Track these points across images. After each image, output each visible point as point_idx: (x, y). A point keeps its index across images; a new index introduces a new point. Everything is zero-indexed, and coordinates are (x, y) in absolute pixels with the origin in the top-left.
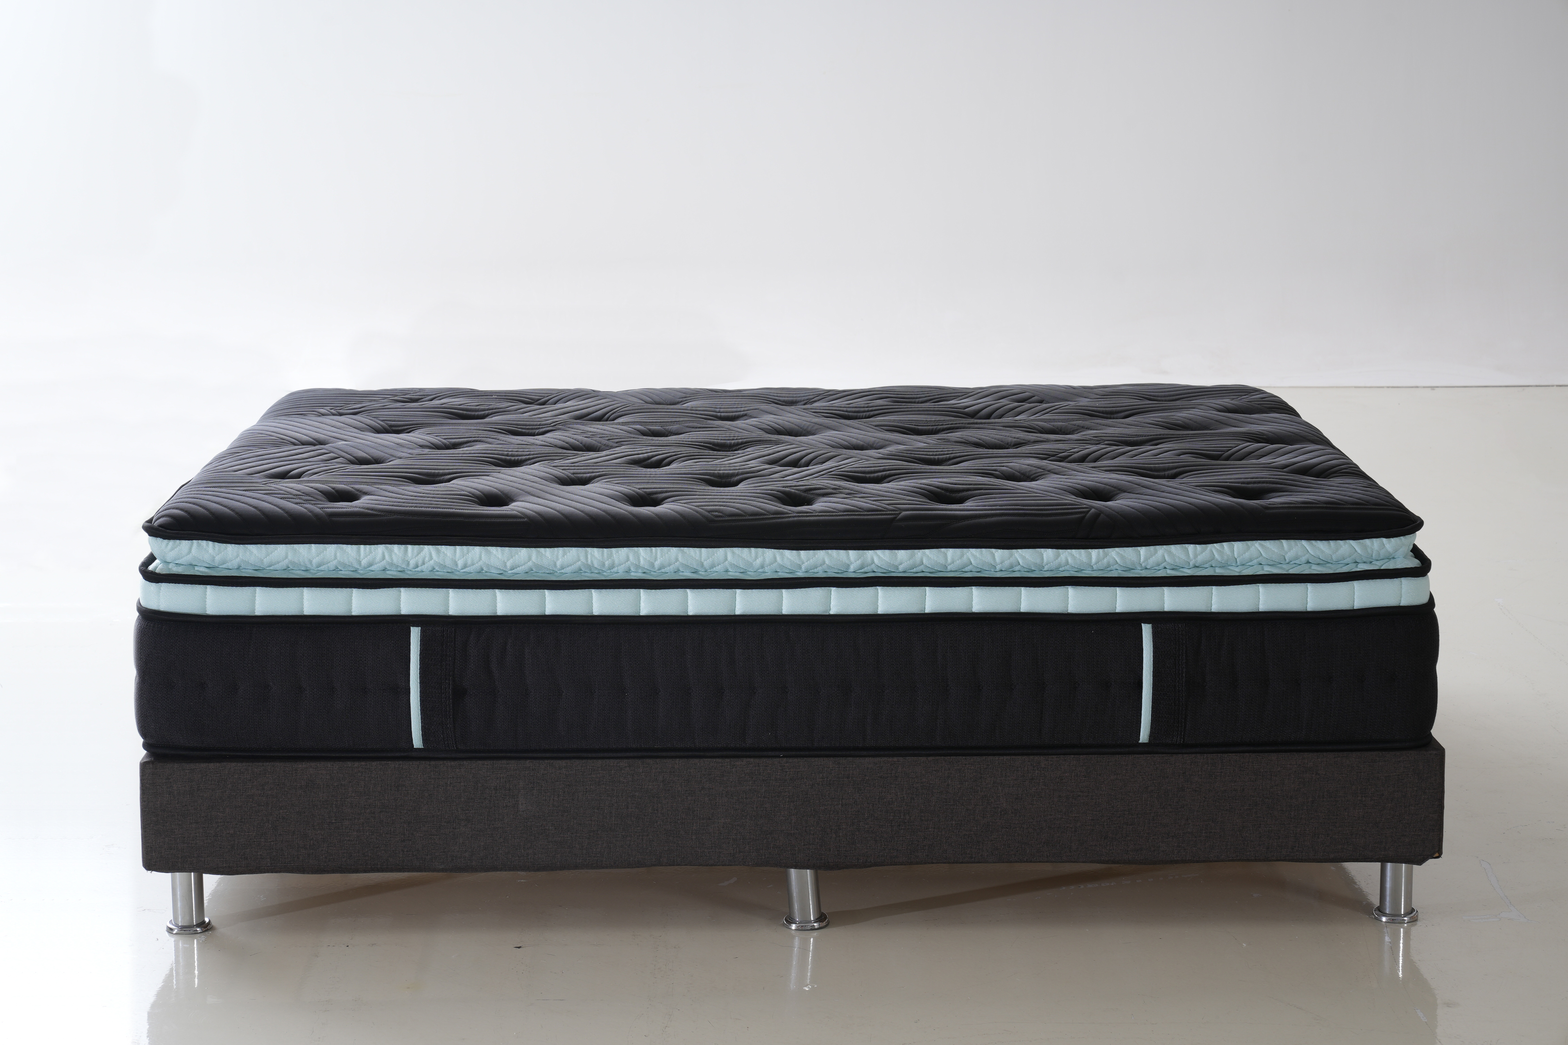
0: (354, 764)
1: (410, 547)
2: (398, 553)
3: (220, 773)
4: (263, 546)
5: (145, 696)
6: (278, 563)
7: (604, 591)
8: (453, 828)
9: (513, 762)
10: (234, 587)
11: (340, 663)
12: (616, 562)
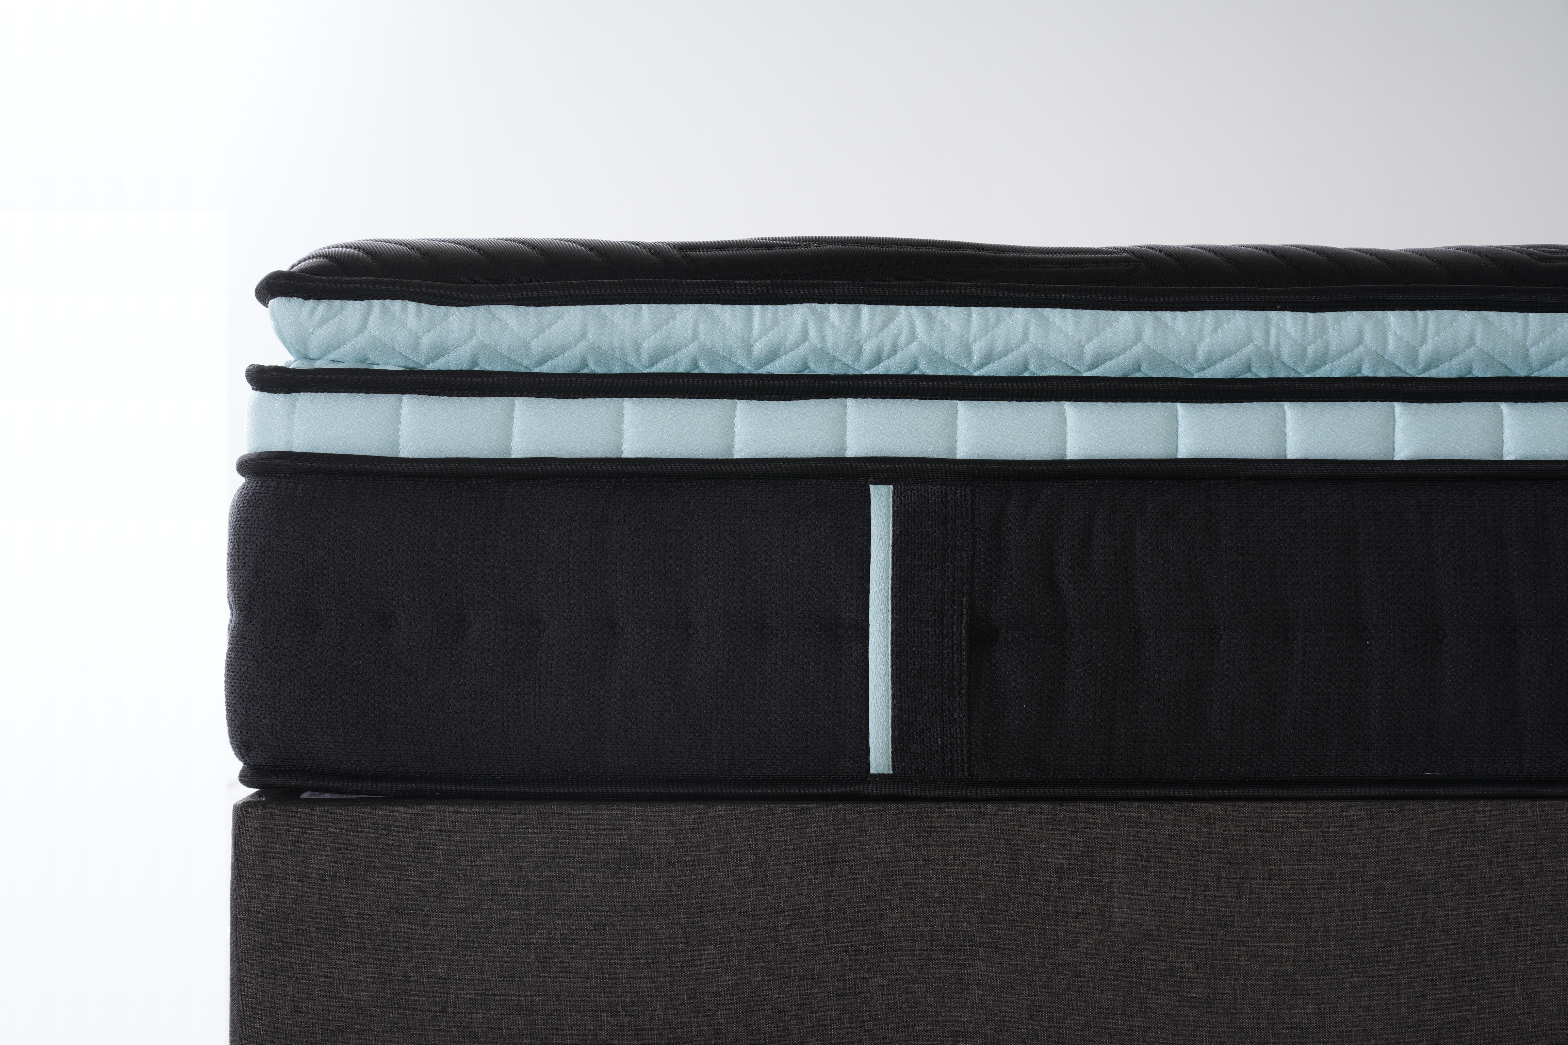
0: (732, 810)
1: (865, 310)
2: (837, 324)
3: (420, 830)
4: (532, 309)
5: (251, 650)
6: (563, 350)
7: (1311, 405)
8: (959, 965)
9: (1101, 806)
10: (465, 398)
11: (706, 566)
12: (1333, 347)
